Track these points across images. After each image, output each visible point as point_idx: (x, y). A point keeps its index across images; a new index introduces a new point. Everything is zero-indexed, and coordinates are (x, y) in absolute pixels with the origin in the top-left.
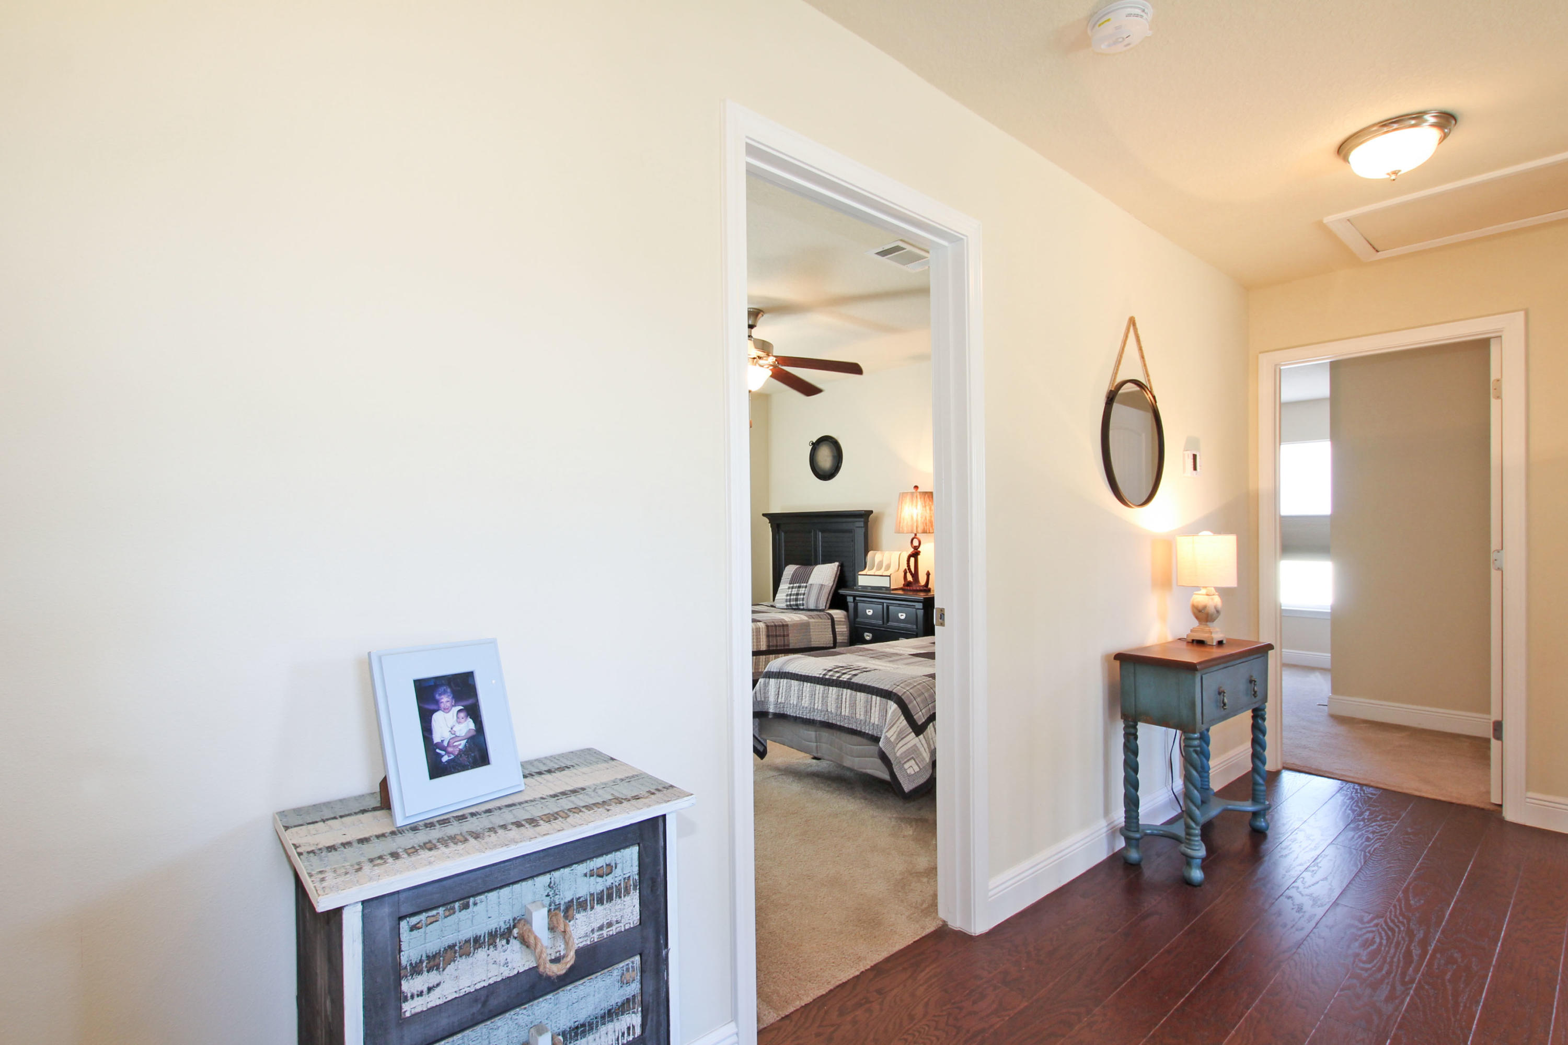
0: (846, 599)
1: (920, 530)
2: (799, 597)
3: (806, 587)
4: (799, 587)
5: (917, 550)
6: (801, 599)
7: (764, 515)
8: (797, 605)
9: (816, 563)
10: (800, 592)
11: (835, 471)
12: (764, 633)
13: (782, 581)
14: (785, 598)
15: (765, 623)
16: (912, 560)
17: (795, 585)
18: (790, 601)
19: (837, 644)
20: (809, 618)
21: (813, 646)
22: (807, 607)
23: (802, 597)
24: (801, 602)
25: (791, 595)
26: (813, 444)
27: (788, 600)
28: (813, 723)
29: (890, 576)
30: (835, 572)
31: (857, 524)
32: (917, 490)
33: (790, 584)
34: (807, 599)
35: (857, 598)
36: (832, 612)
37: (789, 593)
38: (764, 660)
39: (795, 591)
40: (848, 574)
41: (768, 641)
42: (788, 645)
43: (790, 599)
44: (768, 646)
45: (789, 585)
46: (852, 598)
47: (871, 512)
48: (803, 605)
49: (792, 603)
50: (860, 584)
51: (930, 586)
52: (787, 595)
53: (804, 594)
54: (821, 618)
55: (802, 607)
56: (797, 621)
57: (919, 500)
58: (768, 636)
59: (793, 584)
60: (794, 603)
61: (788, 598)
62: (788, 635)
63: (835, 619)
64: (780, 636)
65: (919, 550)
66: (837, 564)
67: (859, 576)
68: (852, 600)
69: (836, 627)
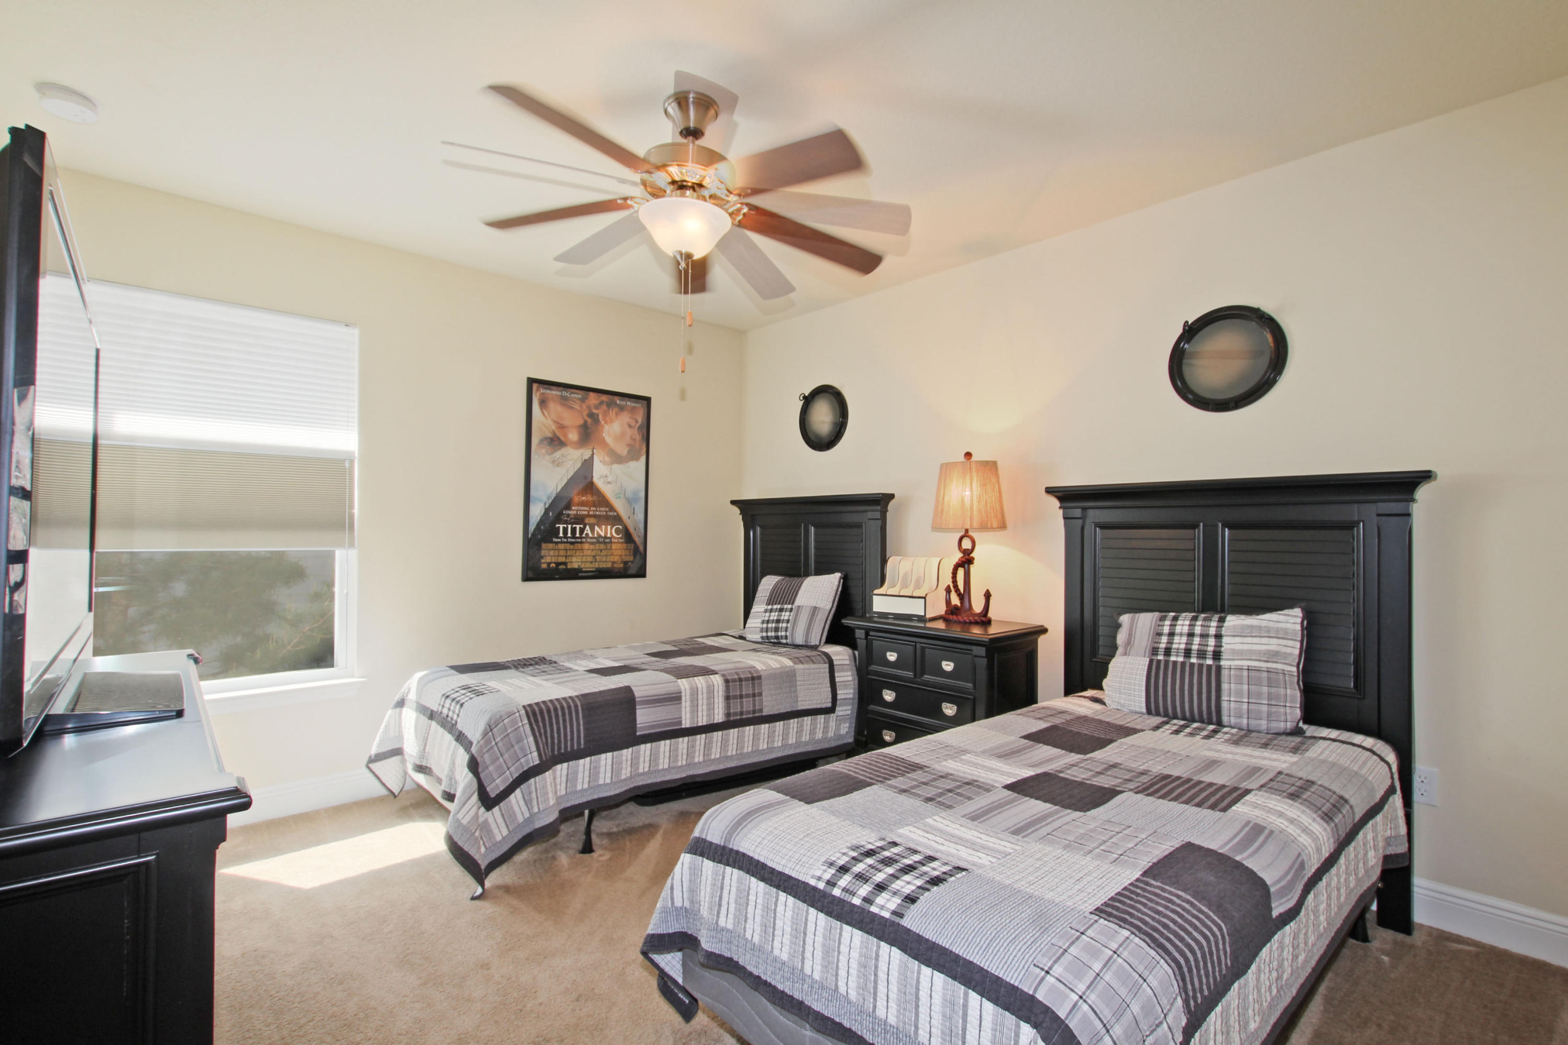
0: (854, 633)
1: (976, 525)
2: (781, 625)
3: (791, 610)
4: (781, 610)
5: (969, 555)
6: (784, 629)
7: (733, 502)
8: (777, 637)
9: (807, 575)
10: (782, 618)
11: (835, 438)
12: (721, 693)
13: (756, 599)
14: (760, 625)
15: (723, 675)
16: (961, 572)
17: (775, 607)
18: (767, 632)
19: (838, 702)
20: (795, 663)
21: (800, 708)
22: (792, 641)
23: (784, 625)
24: (783, 634)
25: (768, 622)
26: (805, 397)
27: (765, 630)
28: (800, 1009)
29: (924, 598)
30: (835, 588)
31: (870, 515)
32: (970, 459)
33: (768, 604)
34: (793, 630)
35: (872, 633)
36: (832, 650)
37: (766, 618)
38: (720, 739)
39: (774, 616)
40: (855, 592)
41: (728, 706)
42: (761, 710)
43: (767, 628)
44: (728, 715)
45: (766, 607)
46: (863, 631)
47: (891, 497)
48: (786, 637)
49: (769, 634)
50: (875, 609)
51: (990, 615)
52: (763, 622)
53: (788, 621)
54: (814, 663)
55: (784, 641)
56: (776, 669)
57: (975, 474)
58: (727, 698)
59: (772, 605)
60: (773, 634)
61: (765, 626)
62: (760, 694)
63: (835, 663)
64: (747, 696)
65: (972, 555)
66: (838, 575)
67: (874, 597)
68: (863, 636)
69: (836, 675)
